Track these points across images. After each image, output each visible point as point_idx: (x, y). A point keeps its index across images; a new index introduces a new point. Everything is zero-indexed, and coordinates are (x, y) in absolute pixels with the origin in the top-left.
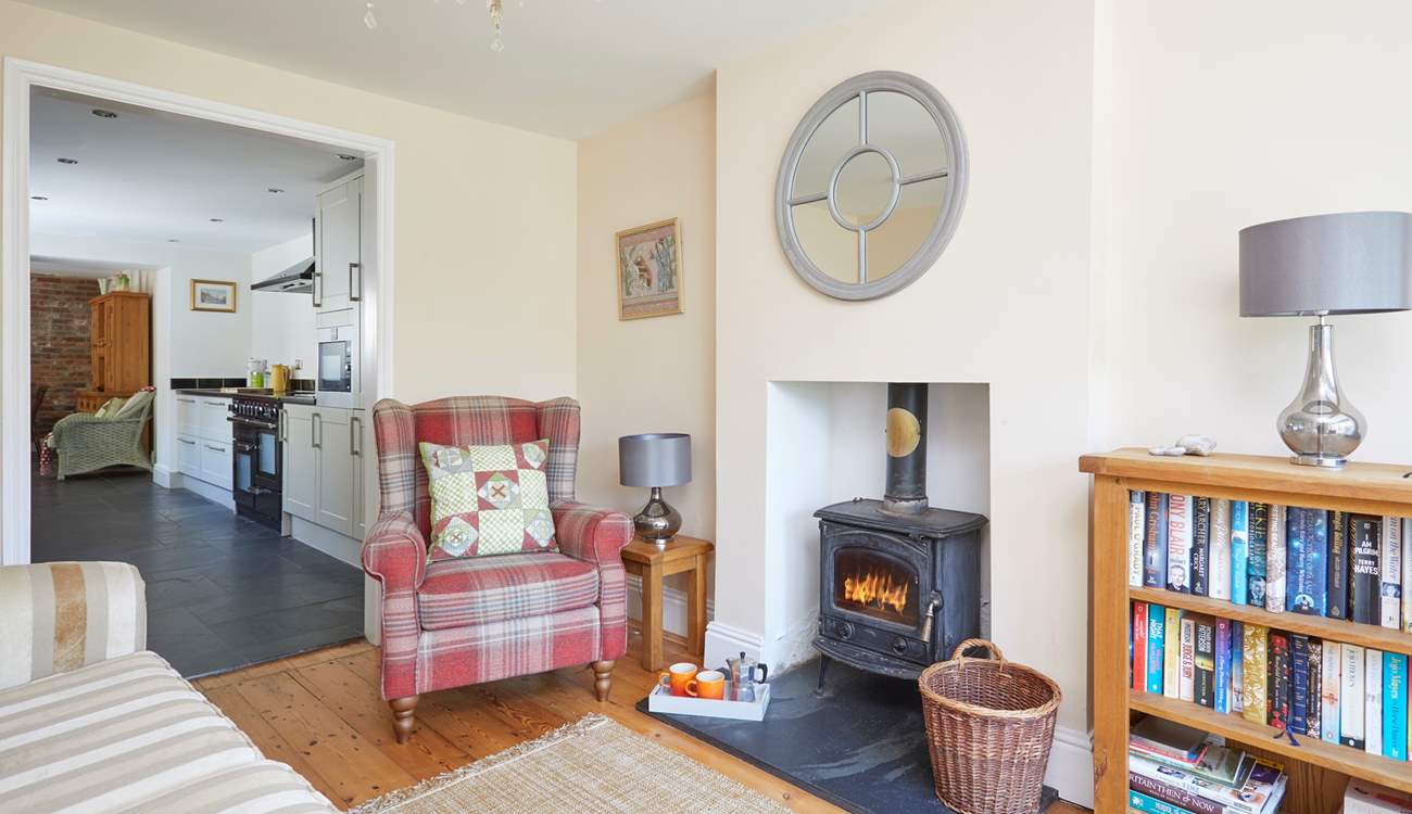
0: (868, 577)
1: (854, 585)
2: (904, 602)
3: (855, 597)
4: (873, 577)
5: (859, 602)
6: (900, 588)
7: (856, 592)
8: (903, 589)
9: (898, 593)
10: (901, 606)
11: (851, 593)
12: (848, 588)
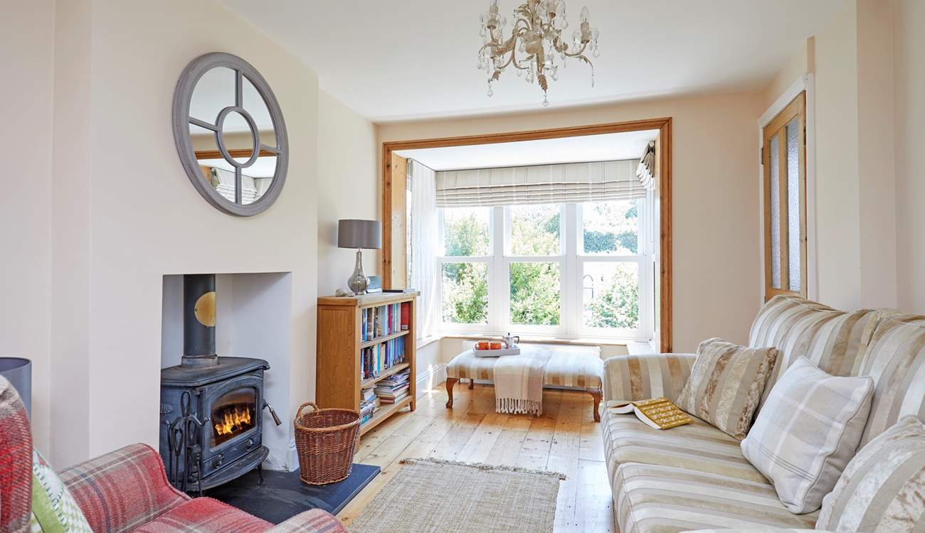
0: (226, 417)
1: (221, 426)
2: (249, 418)
3: (225, 432)
4: (229, 416)
5: (228, 433)
6: (244, 412)
7: (224, 429)
8: (246, 412)
9: (244, 415)
10: (248, 421)
11: (222, 431)
12: (218, 429)
